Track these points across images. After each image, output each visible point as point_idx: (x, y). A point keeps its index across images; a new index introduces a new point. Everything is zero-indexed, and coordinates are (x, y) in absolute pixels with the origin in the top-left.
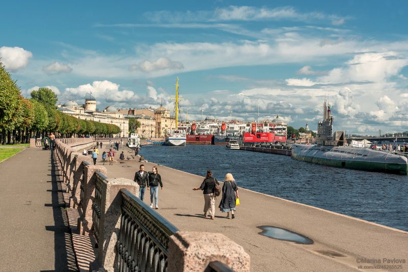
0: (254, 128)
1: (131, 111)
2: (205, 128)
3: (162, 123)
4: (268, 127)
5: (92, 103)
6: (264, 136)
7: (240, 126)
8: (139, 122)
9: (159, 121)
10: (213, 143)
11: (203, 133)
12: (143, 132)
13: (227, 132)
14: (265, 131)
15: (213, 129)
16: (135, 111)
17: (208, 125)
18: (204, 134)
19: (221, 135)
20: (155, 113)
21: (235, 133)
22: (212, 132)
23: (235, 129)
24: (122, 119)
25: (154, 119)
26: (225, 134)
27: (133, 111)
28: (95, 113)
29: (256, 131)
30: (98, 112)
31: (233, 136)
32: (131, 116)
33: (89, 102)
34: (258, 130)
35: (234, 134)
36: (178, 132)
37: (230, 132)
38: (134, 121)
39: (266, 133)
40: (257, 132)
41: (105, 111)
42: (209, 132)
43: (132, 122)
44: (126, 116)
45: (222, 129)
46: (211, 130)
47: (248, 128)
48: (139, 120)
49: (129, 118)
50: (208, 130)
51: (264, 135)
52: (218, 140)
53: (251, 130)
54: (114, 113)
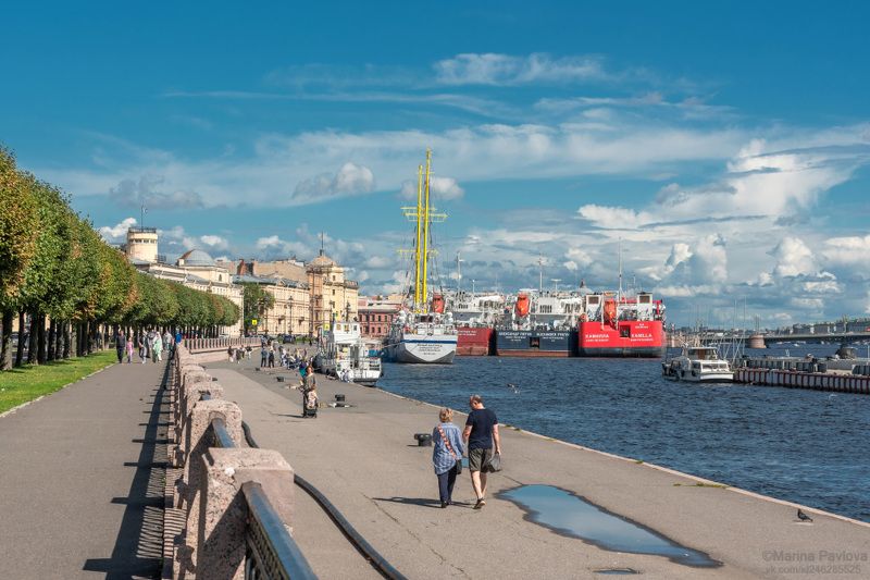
0: (611, 306)
1: (244, 267)
2: (470, 310)
3: (324, 297)
4: (650, 306)
5: (146, 241)
6: (642, 331)
7: (566, 301)
8: (268, 294)
9: (317, 292)
10: (493, 352)
11: (464, 322)
12: (280, 320)
13: (533, 319)
14: (643, 317)
15: (491, 311)
16: (255, 268)
17: (476, 301)
18: (467, 326)
19: (515, 327)
20: (308, 272)
21: (556, 323)
22: (489, 320)
23: (554, 312)
24: (226, 286)
25: (306, 288)
26: (527, 326)
27: (250, 268)
28: (156, 268)
29: (618, 315)
30: (164, 265)
31: (552, 330)
32: (248, 279)
33: (137, 236)
34: (621, 312)
35: (551, 324)
36: (431, 319)
37: (540, 319)
38: (256, 291)
39: (647, 322)
40: (620, 319)
41: (182, 262)
42: (479, 321)
43: (250, 294)
44: (236, 280)
45: (518, 311)
46: (486, 315)
47: (592, 308)
48: (268, 289)
49: (244, 283)
50: (477, 315)
51: (642, 326)
52: (508, 343)
53: (602, 311)
54: (207, 268)
